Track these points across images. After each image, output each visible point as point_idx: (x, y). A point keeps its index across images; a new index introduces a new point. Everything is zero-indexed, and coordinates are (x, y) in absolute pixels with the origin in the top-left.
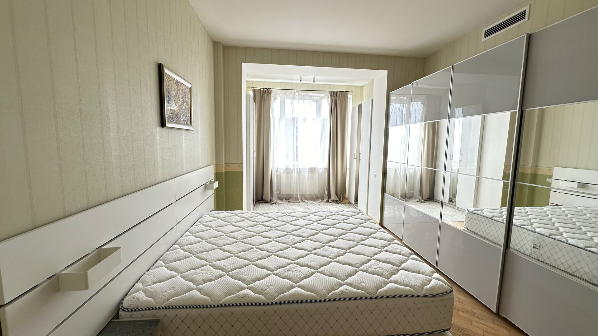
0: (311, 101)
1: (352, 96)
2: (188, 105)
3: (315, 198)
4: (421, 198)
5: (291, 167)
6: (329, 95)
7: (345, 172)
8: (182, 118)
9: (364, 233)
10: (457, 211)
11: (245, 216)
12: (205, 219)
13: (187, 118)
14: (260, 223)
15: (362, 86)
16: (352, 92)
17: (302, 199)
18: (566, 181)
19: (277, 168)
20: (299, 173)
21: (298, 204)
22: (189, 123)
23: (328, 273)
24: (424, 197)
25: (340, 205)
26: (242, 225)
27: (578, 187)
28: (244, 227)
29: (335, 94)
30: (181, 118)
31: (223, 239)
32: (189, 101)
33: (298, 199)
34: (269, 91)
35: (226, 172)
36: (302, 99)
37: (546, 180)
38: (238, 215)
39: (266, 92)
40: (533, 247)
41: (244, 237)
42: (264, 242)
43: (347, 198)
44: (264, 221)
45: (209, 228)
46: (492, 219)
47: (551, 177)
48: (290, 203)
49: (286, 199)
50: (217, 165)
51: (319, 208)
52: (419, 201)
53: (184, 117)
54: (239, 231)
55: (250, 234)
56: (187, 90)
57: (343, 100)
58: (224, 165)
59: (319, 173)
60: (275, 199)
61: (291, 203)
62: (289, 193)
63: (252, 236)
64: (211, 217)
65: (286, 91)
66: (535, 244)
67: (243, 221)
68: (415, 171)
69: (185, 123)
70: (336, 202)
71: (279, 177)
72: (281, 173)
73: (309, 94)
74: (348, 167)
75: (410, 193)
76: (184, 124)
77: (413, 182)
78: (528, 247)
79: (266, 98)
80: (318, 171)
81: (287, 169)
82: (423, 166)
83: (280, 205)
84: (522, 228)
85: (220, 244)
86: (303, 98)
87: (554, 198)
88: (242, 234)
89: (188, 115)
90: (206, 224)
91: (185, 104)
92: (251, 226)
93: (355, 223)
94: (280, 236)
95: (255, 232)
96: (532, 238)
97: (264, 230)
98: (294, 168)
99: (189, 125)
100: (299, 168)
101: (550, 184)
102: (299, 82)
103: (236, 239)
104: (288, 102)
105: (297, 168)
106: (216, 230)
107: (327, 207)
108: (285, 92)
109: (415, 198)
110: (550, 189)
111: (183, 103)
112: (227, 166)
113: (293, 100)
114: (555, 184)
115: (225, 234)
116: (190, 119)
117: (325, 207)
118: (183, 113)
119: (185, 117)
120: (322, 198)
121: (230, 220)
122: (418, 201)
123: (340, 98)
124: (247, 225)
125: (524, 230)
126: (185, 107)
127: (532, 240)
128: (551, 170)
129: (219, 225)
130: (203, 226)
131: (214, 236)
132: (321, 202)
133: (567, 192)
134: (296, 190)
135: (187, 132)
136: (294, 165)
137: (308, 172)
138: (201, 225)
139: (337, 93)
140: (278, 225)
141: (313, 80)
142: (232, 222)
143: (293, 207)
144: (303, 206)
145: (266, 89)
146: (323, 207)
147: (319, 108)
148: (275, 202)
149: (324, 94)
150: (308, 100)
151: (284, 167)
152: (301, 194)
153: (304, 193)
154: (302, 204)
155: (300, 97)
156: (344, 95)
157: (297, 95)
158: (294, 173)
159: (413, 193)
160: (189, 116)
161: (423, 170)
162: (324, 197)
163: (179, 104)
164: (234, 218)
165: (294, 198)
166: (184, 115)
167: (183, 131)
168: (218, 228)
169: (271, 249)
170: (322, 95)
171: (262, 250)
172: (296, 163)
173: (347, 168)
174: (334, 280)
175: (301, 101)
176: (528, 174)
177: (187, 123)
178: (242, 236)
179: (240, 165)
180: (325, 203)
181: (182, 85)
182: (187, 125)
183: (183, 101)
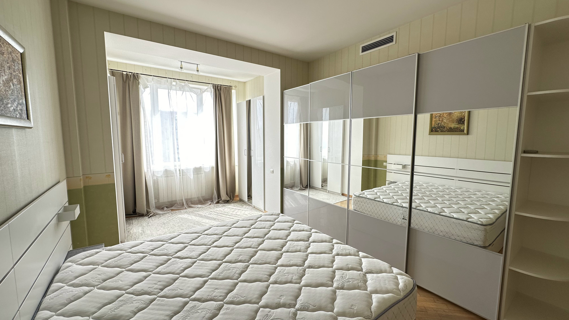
0: (192, 94)
1: (235, 91)
2: (20, 83)
3: (203, 201)
4: (301, 186)
5: (172, 168)
6: (212, 88)
7: (234, 169)
8: (11, 107)
9: (302, 238)
10: (329, 194)
11: (143, 250)
12: (70, 272)
13: (19, 106)
14: (172, 256)
15: (245, 82)
16: (236, 87)
17: (187, 204)
18: (395, 164)
19: (153, 172)
20: (182, 175)
21: (185, 211)
22: (25, 116)
23: (311, 307)
24: (304, 186)
25: (232, 204)
26: (146, 266)
27: (402, 168)
28: (152, 269)
29: (219, 88)
30: (9, 105)
31: (125, 302)
32: (21, 75)
33: (183, 205)
34: (135, 77)
35: (85, 187)
36: (181, 91)
37: (383, 164)
38: (129, 250)
39: (132, 77)
40: (403, 219)
41: (161, 287)
42: (198, 286)
43: (238, 196)
44: (176, 251)
45: (86, 289)
46: (375, 201)
47: (386, 162)
48: (174, 212)
49: (167, 207)
50: (68, 179)
51: (211, 211)
52: (301, 189)
53: (15, 105)
54: (146, 277)
55: (167, 278)
56: (16, 56)
57: (227, 94)
58: (81, 177)
59: (205, 172)
60: (153, 210)
61: (176, 211)
62: (170, 200)
63: (172, 281)
64: (80, 264)
65: (158, 78)
66: (404, 217)
67: (142, 258)
68: (295, 163)
69: (17, 115)
70: (227, 202)
71: (156, 183)
72: (158, 177)
73: (189, 85)
74: (236, 163)
75: (292, 182)
76: (16, 118)
77: (294, 173)
78: (399, 219)
79: (133, 85)
80: (204, 171)
81: (166, 171)
82: (301, 158)
83: (162, 217)
84: (394, 205)
85: (127, 314)
86: (182, 89)
87: (390, 177)
88: (154, 282)
89: (21, 101)
90: (76, 281)
91: (14, 80)
92: (162, 264)
93: (285, 228)
94: (214, 268)
95: (173, 273)
96: (401, 211)
97: (185, 266)
98: (176, 170)
99: (24, 119)
100: (182, 170)
101: (386, 167)
102: (179, 70)
103: (149, 294)
104: (162, 93)
105: (179, 170)
106: (104, 288)
107: (220, 209)
108: (159, 80)
109: (297, 187)
110: (386, 170)
111: (11, 78)
112: (87, 177)
113: (170, 90)
114: (389, 167)
115: (124, 292)
116: (25, 108)
117: (218, 209)
118: (13, 97)
119: (17, 105)
120: (211, 200)
121: (120, 263)
122: (299, 190)
123: (224, 93)
124: (154, 264)
125: (396, 207)
126: (15, 86)
127: (402, 213)
128: (386, 157)
129: (103, 277)
130: (71, 288)
131: (106, 301)
132: (210, 204)
133: (396, 172)
134: (179, 194)
135: (20, 131)
136: (175, 166)
137: (193, 172)
138: (66, 287)
139: (221, 86)
140: (200, 253)
141: (196, 70)
142: (125, 265)
143: (180, 216)
144: (192, 212)
145: (130, 74)
146: (215, 209)
147: (200, 103)
148: (154, 214)
149: (207, 87)
150: (188, 91)
151: (162, 169)
152: (185, 199)
153: (189, 197)
154: (190, 210)
155: (178, 88)
156: (228, 89)
157: (174, 85)
158: (177, 176)
159: (294, 182)
160: (23, 102)
161: (301, 162)
162: (212, 198)
163: (4, 79)
164: (125, 257)
165: (178, 205)
166: (15, 101)
167: (14, 131)
168: (104, 284)
169: (214, 294)
170: (204, 87)
171: (204, 302)
172: (177, 163)
173: (235, 165)
174: (324, 315)
175: (179, 93)
176: (372, 160)
177: (21, 115)
178: (156, 286)
179: (109, 175)
180: (215, 205)
181: (7, 44)
182: (21, 118)
183: (11, 74)
